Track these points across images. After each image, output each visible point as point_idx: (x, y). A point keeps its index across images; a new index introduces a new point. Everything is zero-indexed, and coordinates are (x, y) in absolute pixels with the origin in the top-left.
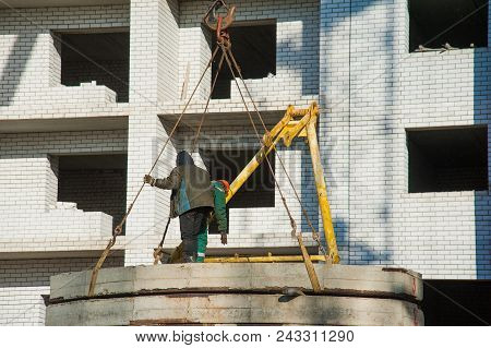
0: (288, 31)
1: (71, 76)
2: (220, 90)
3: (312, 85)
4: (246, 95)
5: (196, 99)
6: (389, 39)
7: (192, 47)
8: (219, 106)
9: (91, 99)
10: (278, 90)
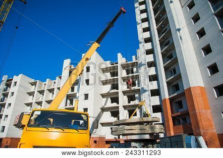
0: (137, 95)
1: (112, 102)
2: (129, 102)
3: (140, 100)
4: (132, 103)
5: (126, 104)
6: (149, 95)
7: (126, 98)
8: (130, 104)
9: (115, 104)
10: (136, 102)
